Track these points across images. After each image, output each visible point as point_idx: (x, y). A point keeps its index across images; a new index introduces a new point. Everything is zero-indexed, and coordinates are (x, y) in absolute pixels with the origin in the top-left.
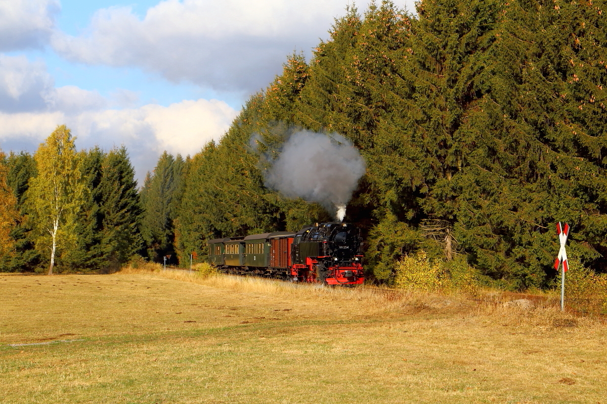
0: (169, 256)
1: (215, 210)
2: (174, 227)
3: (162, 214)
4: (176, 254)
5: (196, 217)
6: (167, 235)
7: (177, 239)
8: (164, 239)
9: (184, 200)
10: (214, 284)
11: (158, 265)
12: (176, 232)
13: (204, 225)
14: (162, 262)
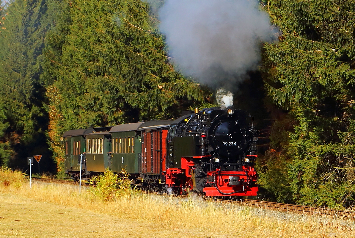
0: (39, 158)
1: (126, 68)
2: (48, 102)
3: (24, 76)
4: (51, 153)
5: (89, 82)
6: (35, 117)
7: (54, 125)
8: (29, 124)
9: (68, 49)
10: (124, 211)
11: (18, 174)
12: (52, 110)
13: (104, 98)
14: (24, 169)
